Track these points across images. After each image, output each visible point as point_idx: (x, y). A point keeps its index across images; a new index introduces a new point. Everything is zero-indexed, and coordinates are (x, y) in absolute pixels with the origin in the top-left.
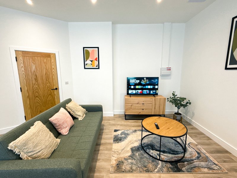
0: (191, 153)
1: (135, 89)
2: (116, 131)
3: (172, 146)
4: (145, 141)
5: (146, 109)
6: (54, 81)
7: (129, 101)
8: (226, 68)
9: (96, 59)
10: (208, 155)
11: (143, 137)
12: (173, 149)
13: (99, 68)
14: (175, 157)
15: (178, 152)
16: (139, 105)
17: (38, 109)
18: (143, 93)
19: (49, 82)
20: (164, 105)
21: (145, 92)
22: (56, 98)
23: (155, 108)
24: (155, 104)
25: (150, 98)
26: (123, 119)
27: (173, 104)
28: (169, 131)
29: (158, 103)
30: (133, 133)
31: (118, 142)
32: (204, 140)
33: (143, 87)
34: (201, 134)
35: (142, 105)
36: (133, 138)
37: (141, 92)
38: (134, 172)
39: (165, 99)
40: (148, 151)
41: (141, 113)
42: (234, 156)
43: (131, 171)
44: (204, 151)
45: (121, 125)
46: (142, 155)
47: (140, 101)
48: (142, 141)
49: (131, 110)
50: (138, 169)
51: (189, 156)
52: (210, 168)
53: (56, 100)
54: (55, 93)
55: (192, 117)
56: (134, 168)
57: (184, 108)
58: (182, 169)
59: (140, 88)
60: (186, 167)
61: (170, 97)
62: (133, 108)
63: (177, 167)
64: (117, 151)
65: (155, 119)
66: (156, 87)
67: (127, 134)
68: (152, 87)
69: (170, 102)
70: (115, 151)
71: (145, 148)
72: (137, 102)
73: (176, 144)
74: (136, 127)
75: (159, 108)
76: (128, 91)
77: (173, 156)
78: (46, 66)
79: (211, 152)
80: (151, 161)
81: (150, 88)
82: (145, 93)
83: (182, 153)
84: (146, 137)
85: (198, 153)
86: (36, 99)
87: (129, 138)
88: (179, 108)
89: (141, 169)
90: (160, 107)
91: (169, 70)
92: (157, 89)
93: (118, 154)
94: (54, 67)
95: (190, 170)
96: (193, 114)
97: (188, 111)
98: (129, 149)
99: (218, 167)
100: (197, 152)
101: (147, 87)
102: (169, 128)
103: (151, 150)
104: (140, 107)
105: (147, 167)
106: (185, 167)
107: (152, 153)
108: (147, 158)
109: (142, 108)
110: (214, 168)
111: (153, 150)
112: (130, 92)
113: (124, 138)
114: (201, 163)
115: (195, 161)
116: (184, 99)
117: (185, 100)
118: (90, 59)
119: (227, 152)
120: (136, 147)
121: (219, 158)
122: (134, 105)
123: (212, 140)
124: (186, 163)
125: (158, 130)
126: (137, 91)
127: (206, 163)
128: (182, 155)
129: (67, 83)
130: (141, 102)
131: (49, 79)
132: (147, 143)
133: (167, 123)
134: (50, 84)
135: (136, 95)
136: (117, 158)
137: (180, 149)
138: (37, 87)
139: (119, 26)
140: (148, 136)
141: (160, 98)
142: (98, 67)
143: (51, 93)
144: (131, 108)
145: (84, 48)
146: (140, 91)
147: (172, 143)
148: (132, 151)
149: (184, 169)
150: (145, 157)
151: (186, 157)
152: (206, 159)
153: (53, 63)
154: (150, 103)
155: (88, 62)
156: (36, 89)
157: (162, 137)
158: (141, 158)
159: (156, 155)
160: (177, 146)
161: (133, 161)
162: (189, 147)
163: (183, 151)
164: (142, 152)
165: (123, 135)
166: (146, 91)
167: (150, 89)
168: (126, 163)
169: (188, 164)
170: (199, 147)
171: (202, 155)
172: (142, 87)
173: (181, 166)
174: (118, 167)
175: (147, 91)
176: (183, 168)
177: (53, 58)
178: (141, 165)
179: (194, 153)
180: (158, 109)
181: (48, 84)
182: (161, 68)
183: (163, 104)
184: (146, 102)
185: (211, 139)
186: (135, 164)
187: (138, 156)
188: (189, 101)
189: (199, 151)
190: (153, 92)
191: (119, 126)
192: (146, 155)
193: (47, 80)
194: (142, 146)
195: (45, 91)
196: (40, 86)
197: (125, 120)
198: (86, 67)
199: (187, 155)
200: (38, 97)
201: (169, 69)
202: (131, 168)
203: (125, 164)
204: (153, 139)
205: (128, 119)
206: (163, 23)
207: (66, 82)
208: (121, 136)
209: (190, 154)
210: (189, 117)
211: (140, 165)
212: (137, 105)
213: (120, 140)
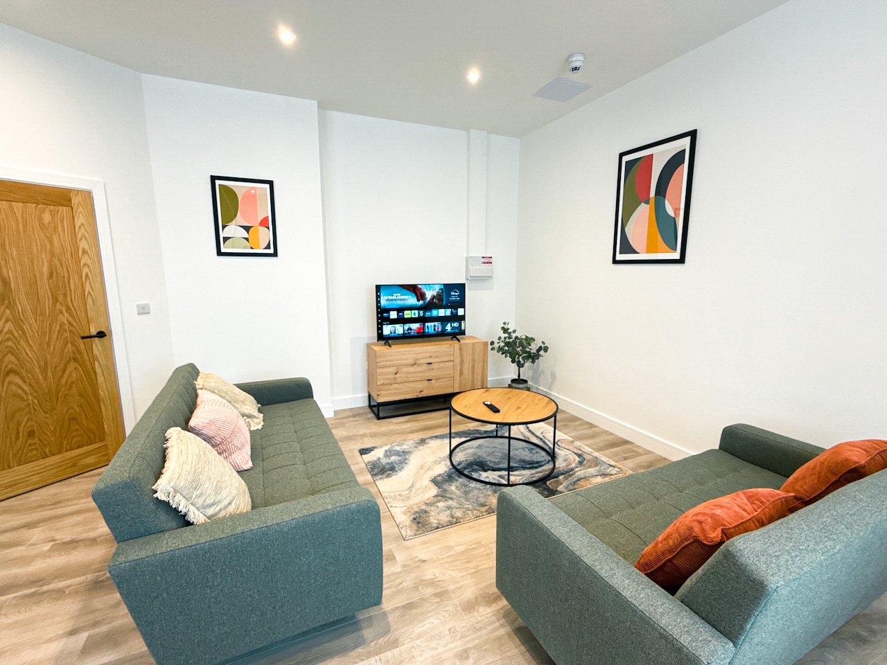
0: (565, 457)
1: (401, 320)
2: (363, 452)
3: (525, 455)
4: (459, 457)
5: (437, 379)
6: (90, 302)
7: (389, 358)
8: (615, 262)
9: (264, 223)
10: (596, 454)
11: (452, 448)
12: (527, 459)
13: (275, 254)
14: (537, 473)
15: (541, 462)
16: (419, 369)
17: (19, 423)
18: (424, 332)
19: (67, 305)
20: (485, 361)
21: (431, 327)
22: (98, 370)
23: (461, 373)
24: (462, 362)
25: (448, 346)
26: (369, 419)
27: (506, 356)
28: (522, 411)
29: (467, 359)
30: (421, 448)
31: (389, 476)
32: (584, 429)
33: (424, 314)
34: (575, 419)
35: (426, 367)
36: (424, 458)
37: (420, 329)
38: (462, 520)
39: (486, 343)
40: (475, 475)
41: (425, 394)
42: (638, 447)
43: (454, 522)
44: (588, 450)
45: (374, 435)
46: (466, 486)
47: (420, 356)
48: (453, 459)
49: (396, 386)
50: (468, 514)
51: (564, 464)
52: (604, 475)
53: (101, 379)
54: (95, 351)
55: (550, 386)
56: (458, 514)
57: (533, 362)
58: (558, 489)
59: (417, 316)
60: (564, 484)
61: (500, 338)
62: (399, 380)
63: (548, 489)
64: (398, 493)
65: (480, 395)
66: (460, 312)
67: (403, 452)
68: (448, 312)
69: (498, 351)
70: (391, 494)
71: (466, 472)
72: (411, 361)
73: (531, 450)
74: (420, 433)
75: (473, 373)
76: (380, 329)
77: (534, 471)
78: (51, 242)
79: (600, 449)
80: (490, 493)
81: (443, 315)
82: (431, 331)
83: (548, 462)
84: (458, 449)
85: (579, 456)
86: (10, 383)
87: (415, 460)
88: (520, 365)
89: (475, 511)
90: (473, 367)
91: (487, 263)
92: (463, 318)
93: (403, 500)
94: (87, 247)
95: (571, 487)
96: (553, 376)
97: (540, 370)
98: (426, 481)
99: (618, 470)
100: (576, 454)
101: (435, 313)
102: (518, 408)
103: (481, 473)
104: (420, 375)
105: (486, 505)
106: (561, 484)
107: (488, 477)
108: (479, 489)
109: (428, 375)
110: (611, 473)
111: (485, 471)
112: (387, 330)
113: (401, 463)
114: (589, 470)
115: (577, 469)
116: (529, 340)
117: (532, 344)
118: (240, 219)
119: (626, 442)
120: (443, 474)
121: (616, 454)
122: (405, 369)
123: (597, 427)
124: (561, 477)
125: (497, 414)
126: (407, 326)
127: (597, 468)
128: (550, 466)
129: (144, 310)
130: (424, 358)
131: (65, 295)
132: (466, 461)
133: (510, 398)
134: (72, 316)
135: (405, 338)
136: (405, 508)
137: (542, 456)
138: (10, 332)
139: (337, 117)
140: (461, 446)
141: (473, 344)
142: (271, 251)
143: (80, 352)
144: (395, 381)
145: (214, 179)
146: (415, 326)
147: (523, 448)
148: (437, 485)
149: (560, 488)
150: (475, 488)
151: (559, 468)
152: (596, 462)
153: (83, 230)
154: (446, 359)
155: (233, 230)
156: (8, 339)
157: (512, 427)
158: (466, 493)
159: (498, 478)
160: (534, 452)
161: (450, 503)
162: (559, 449)
163: (550, 458)
164: (462, 480)
165: (393, 458)
166: (433, 324)
167: (444, 320)
168: (433, 511)
169: (566, 478)
170: (578, 443)
171: (586, 456)
172: (421, 312)
173: (555, 485)
174: (419, 523)
175: (436, 324)
176: (558, 487)
177: (81, 209)
178: (473, 505)
179: (571, 457)
180: (470, 373)
181: (61, 316)
182: (467, 258)
183: (481, 360)
184: (436, 357)
185: (595, 426)
186: (458, 506)
187: (457, 491)
188: (543, 343)
189: (579, 452)
190: (453, 328)
191: (366, 440)
192: (473, 484)
193: (56, 300)
194: (457, 470)
195: (48, 344)
196: (26, 327)
197: (376, 421)
198: (223, 250)
199: (560, 464)
200: (16, 373)
201: (488, 261)
202: (452, 517)
203: (433, 514)
204: (477, 450)
205: (386, 415)
206: (468, 130)
207: (138, 306)
208: (388, 461)
209: (565, 461)
210: (545, 387)
211: (470, 506)
212: (412, 369)
213: (390, 470)
